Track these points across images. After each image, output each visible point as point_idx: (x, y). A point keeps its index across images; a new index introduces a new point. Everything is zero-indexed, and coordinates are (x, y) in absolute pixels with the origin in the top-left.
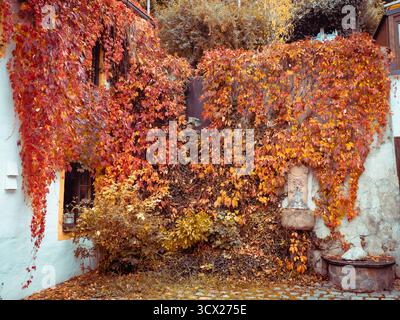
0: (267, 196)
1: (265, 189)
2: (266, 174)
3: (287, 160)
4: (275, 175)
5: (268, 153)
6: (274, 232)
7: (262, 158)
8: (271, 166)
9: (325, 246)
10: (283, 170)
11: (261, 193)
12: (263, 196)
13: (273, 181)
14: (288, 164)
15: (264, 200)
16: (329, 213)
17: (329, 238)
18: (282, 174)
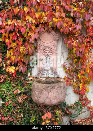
0: (15, 65)
1: (13, 58)
2: (14, 41)
3: (37, 26)
4: (24, 41)
5: (16, 17)
6: (23, 105)
7: (9, 22)
8: (19, 32)
9: (73, 111)
10: (33, 36)
11: (9, 62)
12: (11, 65)
13: (22, 49)
14: (38, 29)
15: (12, 70)
16: (79, 80)
17: (77, 104)
18: (32, 40)
